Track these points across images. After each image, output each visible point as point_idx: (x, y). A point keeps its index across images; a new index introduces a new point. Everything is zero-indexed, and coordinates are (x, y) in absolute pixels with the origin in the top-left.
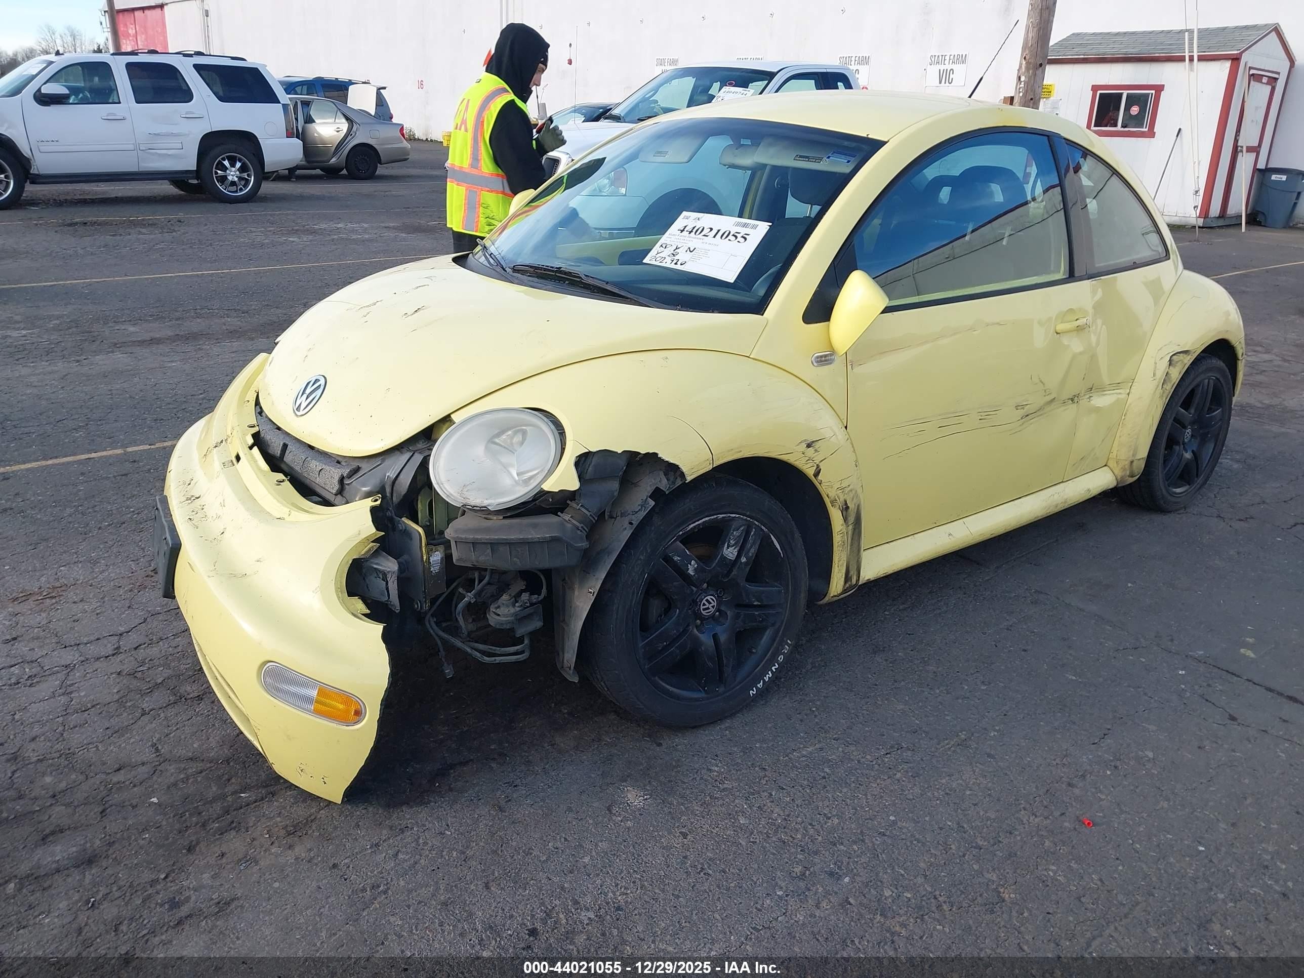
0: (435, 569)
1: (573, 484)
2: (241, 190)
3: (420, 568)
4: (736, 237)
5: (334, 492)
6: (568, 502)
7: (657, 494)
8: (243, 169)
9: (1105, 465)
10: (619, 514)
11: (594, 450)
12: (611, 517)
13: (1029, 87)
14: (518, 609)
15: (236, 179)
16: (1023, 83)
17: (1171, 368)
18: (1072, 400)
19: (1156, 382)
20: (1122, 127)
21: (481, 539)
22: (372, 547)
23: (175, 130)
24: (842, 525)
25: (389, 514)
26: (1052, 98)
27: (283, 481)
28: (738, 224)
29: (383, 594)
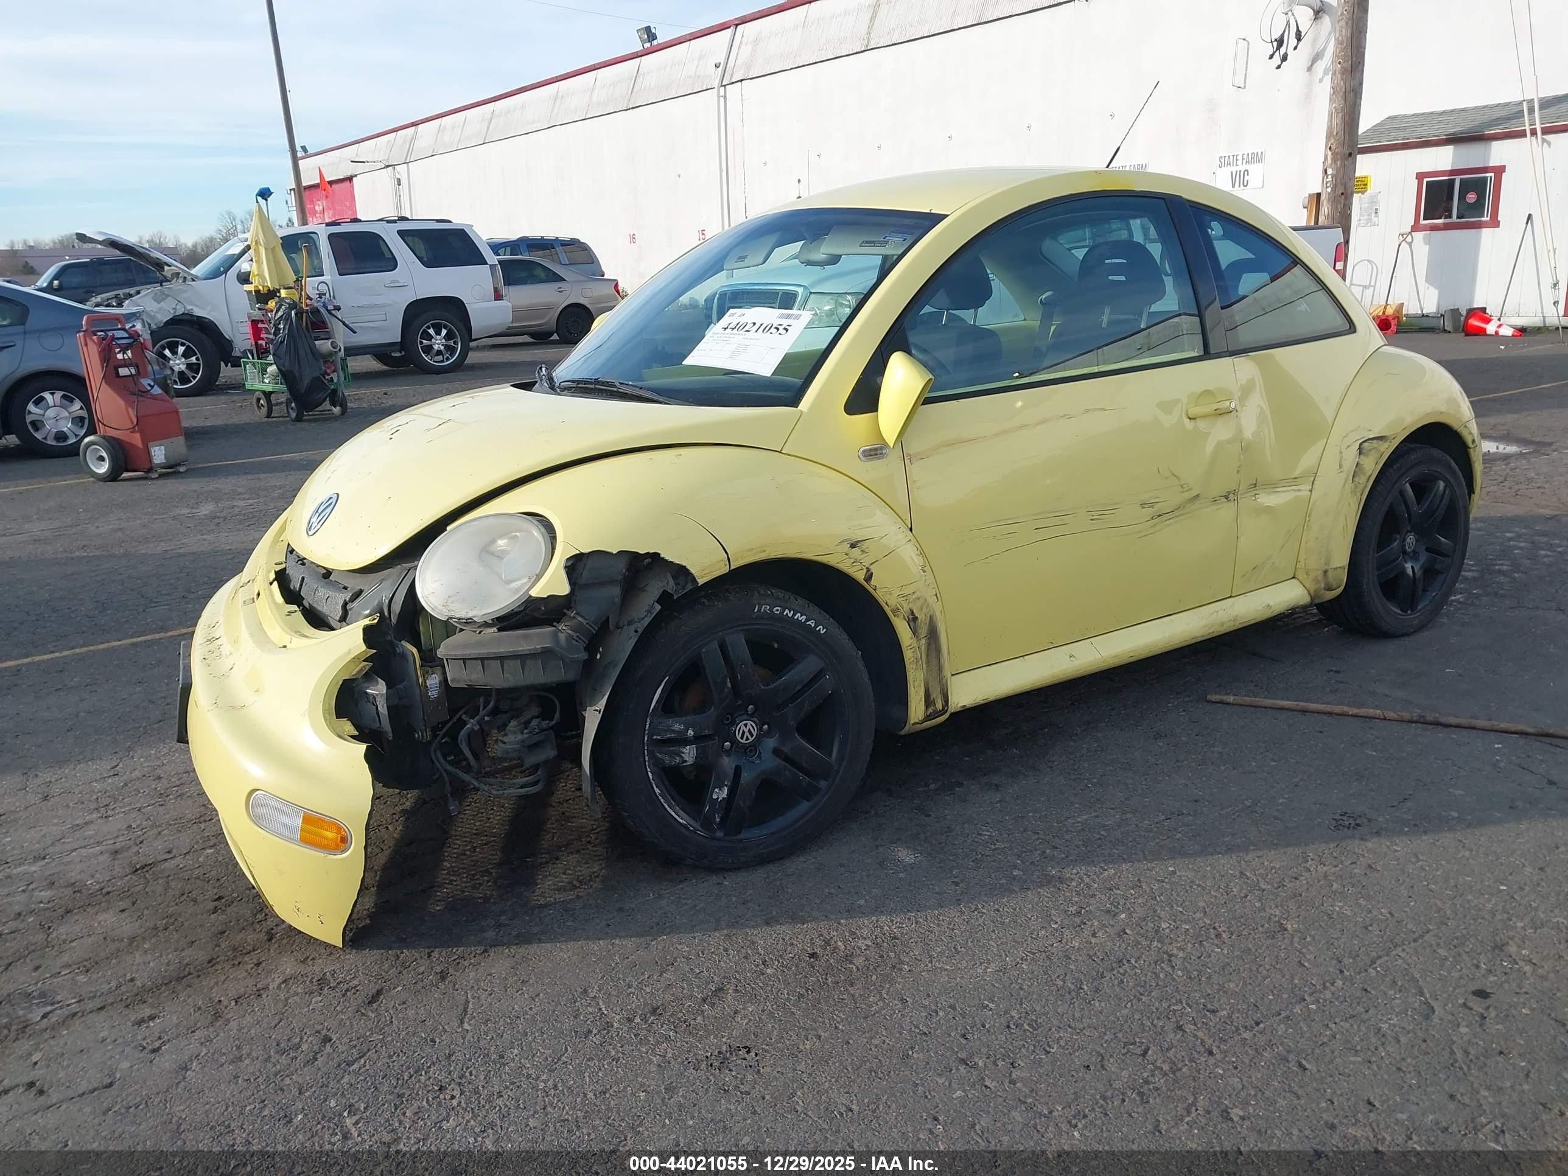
0: (433, 693)
1: (563, 588)
2: (448, 359)
3: (417, 692)
4: (778, 329)
5: (338, 618)
6: (565, 611)
7: (664, 598)
8: (449, 337)
9: (1293, 578)
10: (626, 623)
11: (585, 550)
12: (618, 627)
13: (1338, 180)
14: (526, 736)
15: (442, 348)
16: (1330, 177)
17: (1362, 457)
18: (1226, 497)
19: (1343, 475)
20: (1458, 217)
21: (470, 655)
22: (364, 667)
23: (379, 300)
24: (912, 638)
25: (389, 638)
26: (1369, 191)
27: (296, 611)
28: (781, 316)
29: (374, 720)
